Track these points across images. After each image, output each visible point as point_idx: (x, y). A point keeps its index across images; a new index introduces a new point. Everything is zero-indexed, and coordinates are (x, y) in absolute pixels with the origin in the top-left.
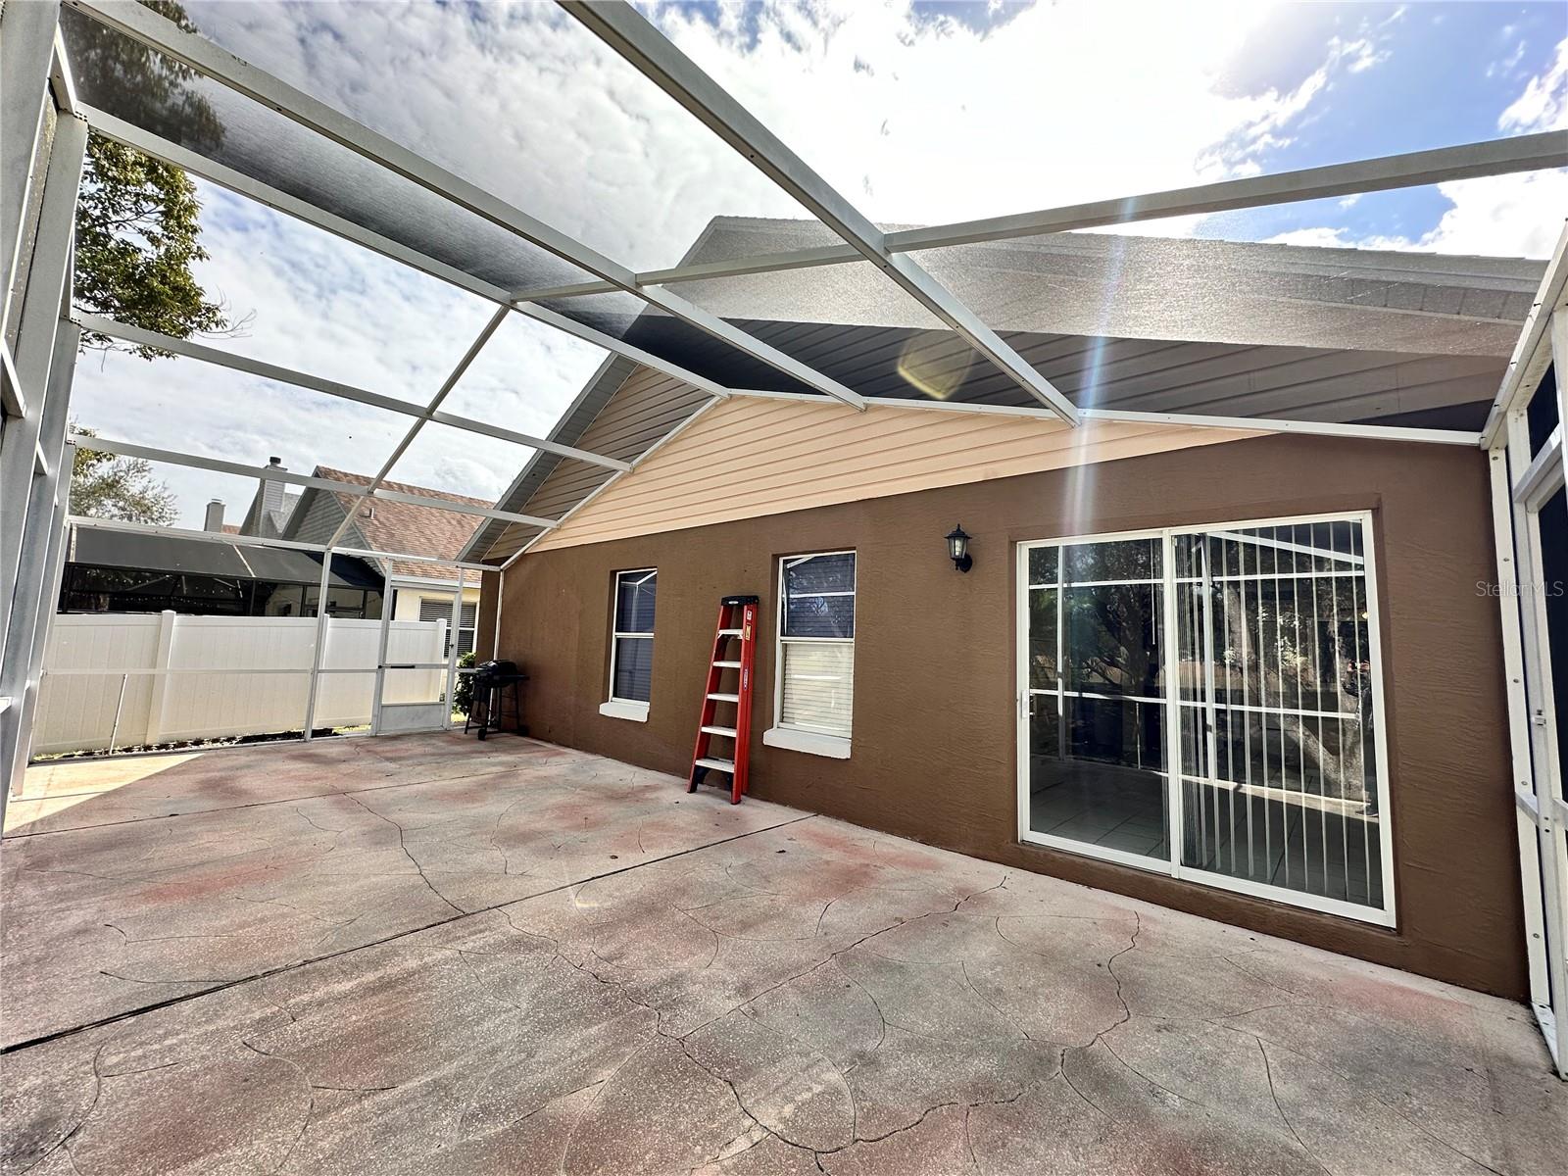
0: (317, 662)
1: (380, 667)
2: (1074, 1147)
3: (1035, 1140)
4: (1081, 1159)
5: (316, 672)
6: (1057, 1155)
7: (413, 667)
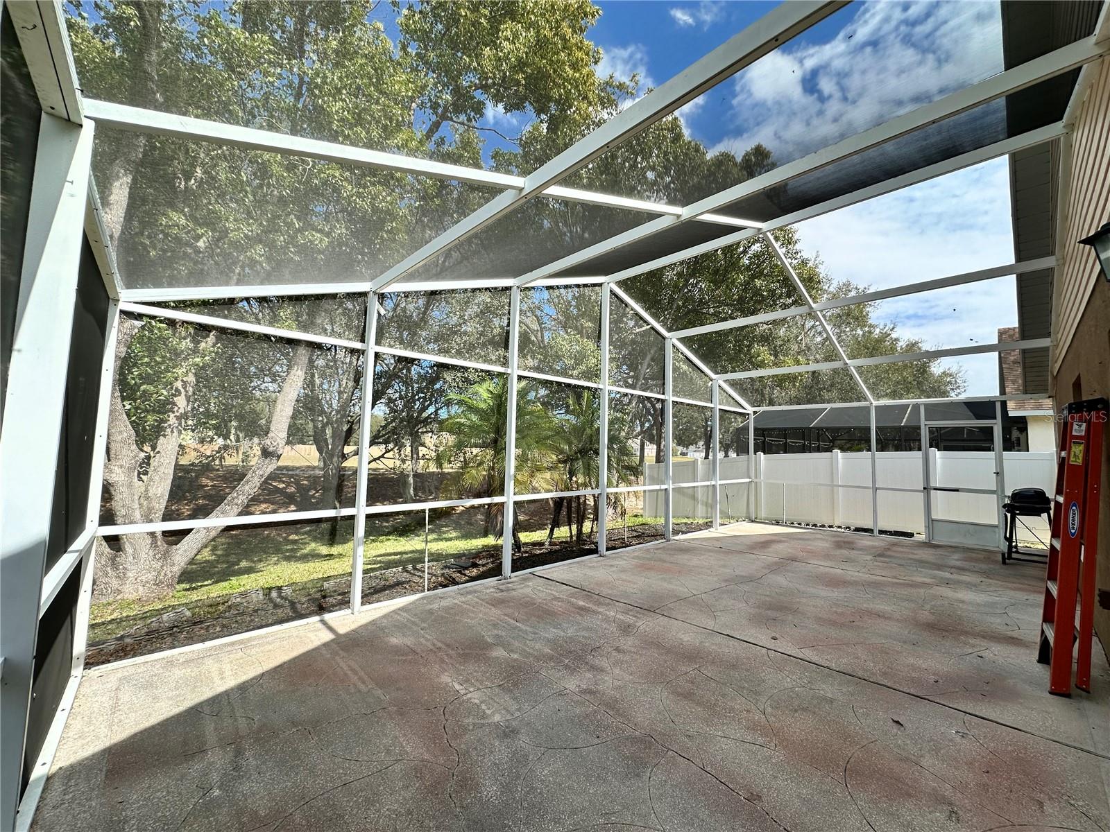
0: (874, 482)
1: (924, 488)
2: (399, 815)
3: (413, 794)
4: (387, 812)
5: (875, 489)
6: (397, 801)
7: (957, 490)
